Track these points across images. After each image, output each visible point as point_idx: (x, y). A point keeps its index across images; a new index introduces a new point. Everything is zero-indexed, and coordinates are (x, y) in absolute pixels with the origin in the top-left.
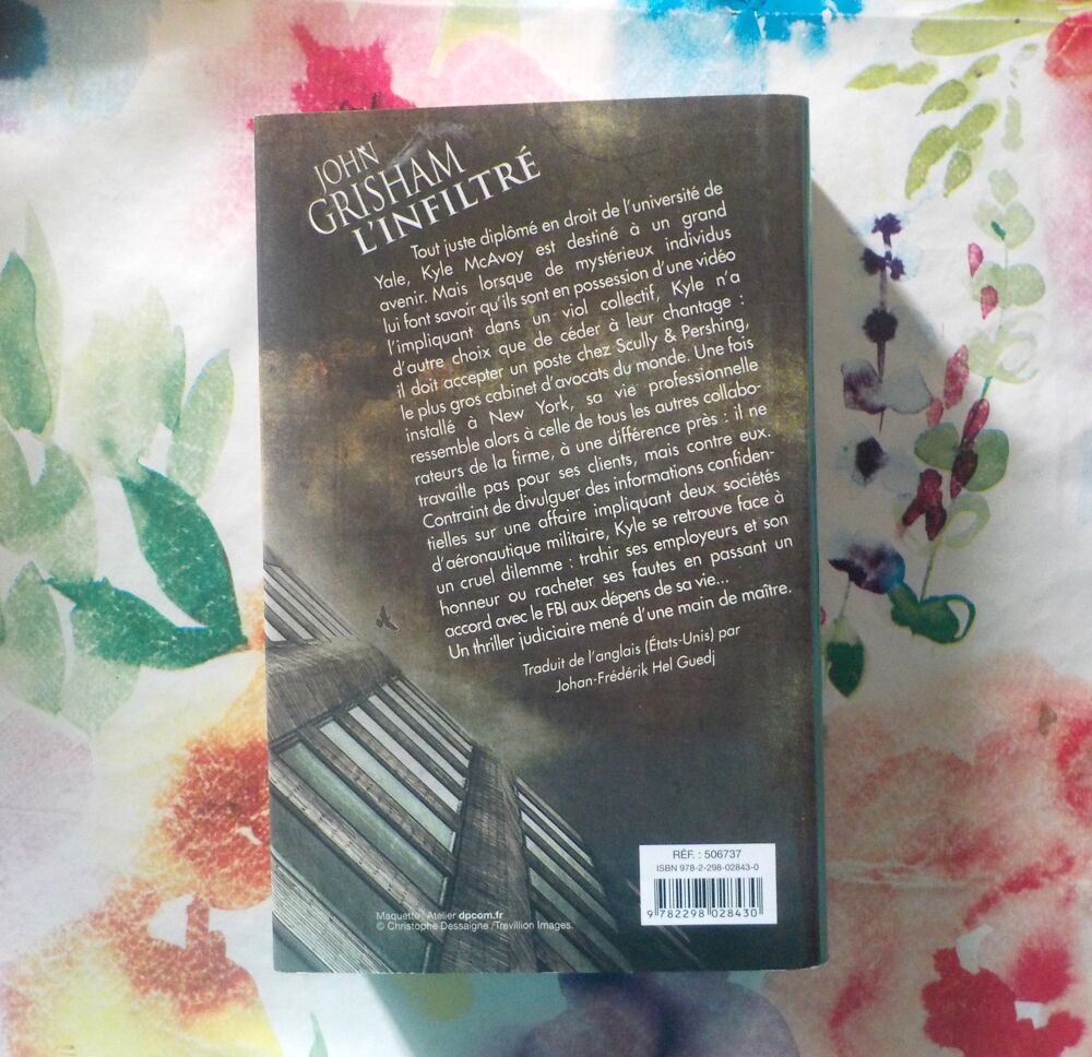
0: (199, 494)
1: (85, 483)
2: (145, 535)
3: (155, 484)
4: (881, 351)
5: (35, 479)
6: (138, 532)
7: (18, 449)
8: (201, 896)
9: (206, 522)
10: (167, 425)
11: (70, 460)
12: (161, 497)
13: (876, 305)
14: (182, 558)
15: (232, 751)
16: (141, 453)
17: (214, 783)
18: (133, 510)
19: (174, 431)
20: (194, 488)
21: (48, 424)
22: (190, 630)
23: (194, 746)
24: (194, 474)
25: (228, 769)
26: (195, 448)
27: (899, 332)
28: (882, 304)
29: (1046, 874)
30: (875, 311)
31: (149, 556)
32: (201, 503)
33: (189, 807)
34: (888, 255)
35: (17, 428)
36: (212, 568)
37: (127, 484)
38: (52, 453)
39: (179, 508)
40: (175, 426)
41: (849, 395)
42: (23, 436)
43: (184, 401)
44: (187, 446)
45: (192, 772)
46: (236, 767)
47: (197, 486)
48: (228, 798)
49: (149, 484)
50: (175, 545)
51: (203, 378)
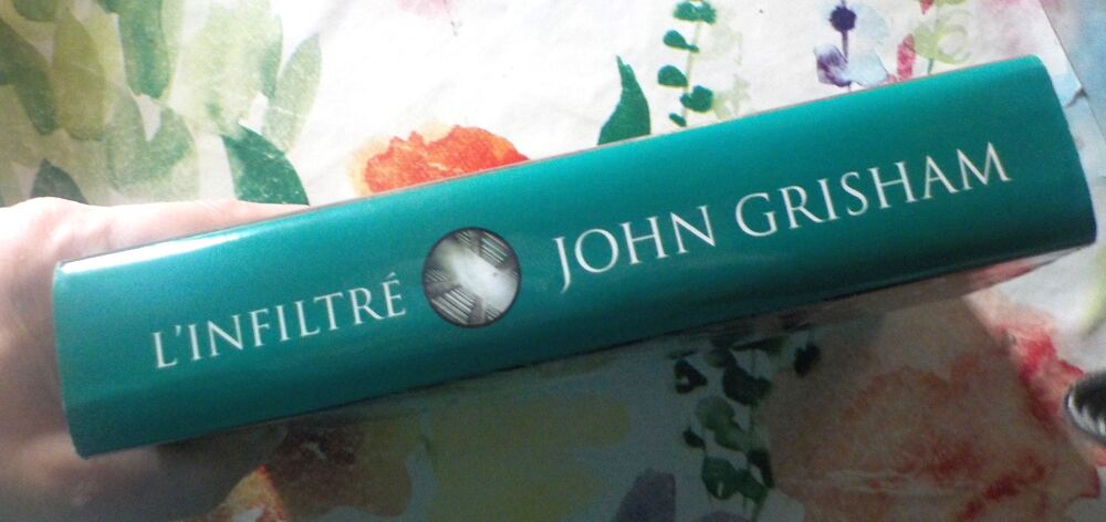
0: (288, 150)
1: (192, 139)
2: (241, 184)
3: (251, 141)
4: (845, 38)
5: (150, 135)
6: (235, 181)
7: (137, 112)
8: (269, 509)
9: (293, 173)
10: (265, 94)
11: (181, 120)
12: (254, 152)
16: (241, 116)
18: (230, 161)
19: (270, 98)
20: (284, 145)
21: (165, 92)
24: (284, 133)
26: (287, 112)
27: (858, 23)
28: (842, 1)
29: (1022, 482)
30: (838, 8)
32: (289, 157)
35: (138, 94)
37: (228, 141)
38: (167, 115)
39: (270, 161)
40: (271, 91)
41: (822, 72)
42: (144, 101)
43: (280, 73)
44: (280, 109)
47: (287, 142)
49: (246, 142)
50: (266, 192)
51: (296, 56)
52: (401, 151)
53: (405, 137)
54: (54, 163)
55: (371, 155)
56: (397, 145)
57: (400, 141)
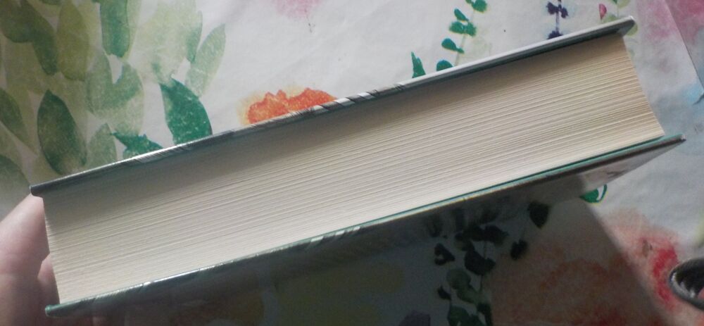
0: (201, 95)
1: (141, 84)
2: (169, 114)
3: (178, 88)
5: (114, 81)
6: (166, 112)
7: (108, 65)
9: (203, 110)
10: (188, 59)
11: (135, 72)
12: (180, 95)
13: (554, 29)
14: (187, 128)
16: (173, 72)
18: (164, 100)
19: (191, 63)
20: (198, 92)
21: (126, 53)
24: (199, 85)
26: (202, 72)
28: (557, 29)
30: (554, 32)
31: (170, 125)
32: (201, 100)
34: (560, 6)
35: (109, 54)
36: (203, 134)
37: (163, 87)
38: (126, 68)
39: (190, 102)
40: (192, 61)
42: (112, 58)
43: (199, 47)
44: (198, 70)
47: (200, 91)
49: (175, 88)
50: (185, 120)
51: (209, 37)
52: (272, 102)
53: (275, 93)
54: (54, 92)
55: (253, 103)
56: (269, 97)
57: (272, 95)
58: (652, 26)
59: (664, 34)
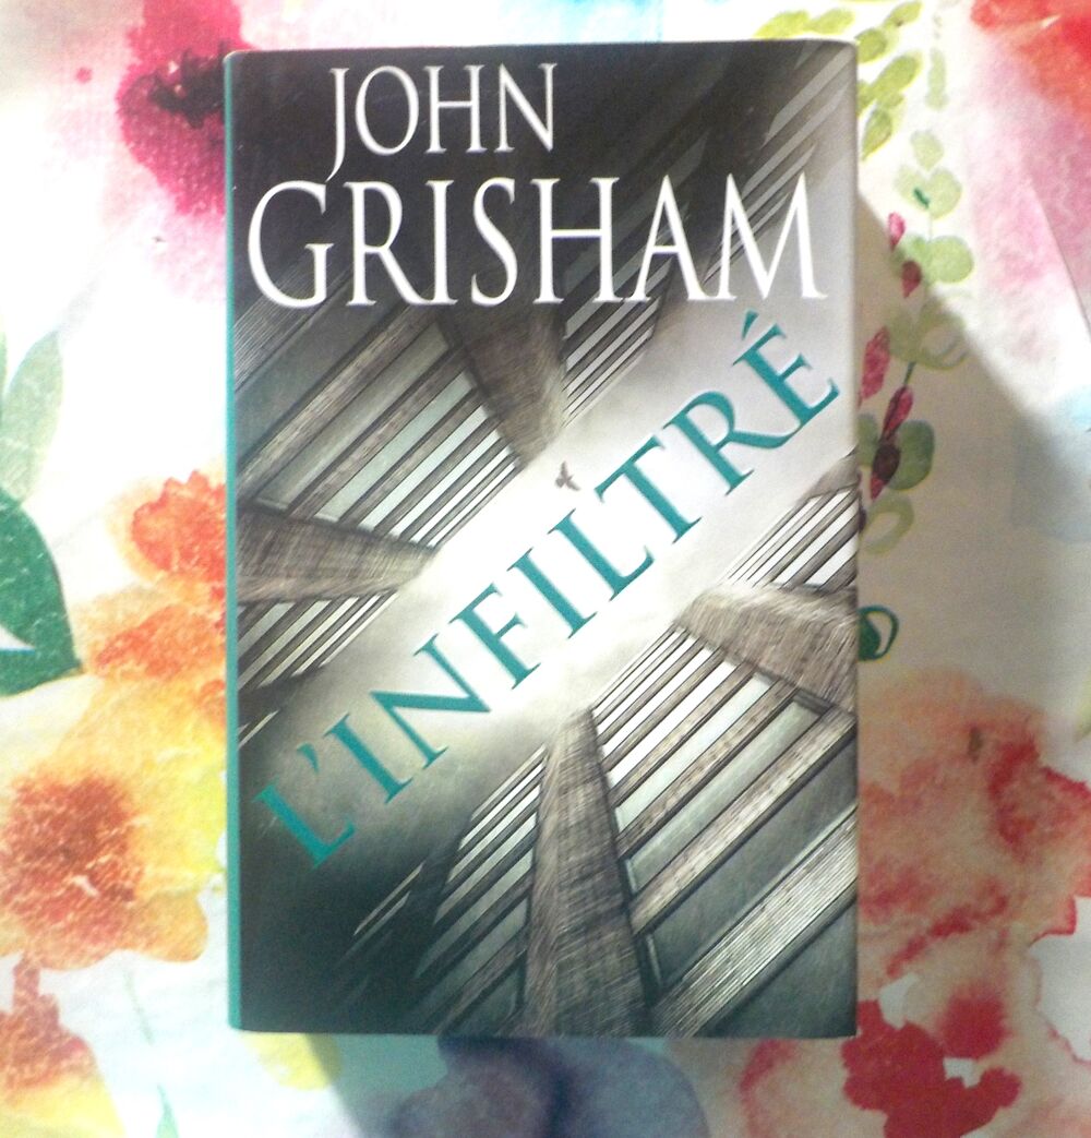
0: (24, 498)
8: (30, 955)
9: (32, 530)
14: (4, 570)
15: (63, 789)
17: (45, 825)
20: (18, 491)
22: (15, 653)
23: (21, 784)
24: (19, 474)
25: (60, 810)
29: (977, 916)
32: (29, 508)
33: (15, 854)
36: (40, 583)
39: (3, 513)
43: (5, 390)
45: (18, 815)
46: (69, 807)
47: (23, 490)
48: (61, 842)
52: (179, 499)
53: (184, 478)
55: (138, 505)
56: (173, 490)
57: (178, 484)
58: (1007, 256)
59: (1031, 273)
